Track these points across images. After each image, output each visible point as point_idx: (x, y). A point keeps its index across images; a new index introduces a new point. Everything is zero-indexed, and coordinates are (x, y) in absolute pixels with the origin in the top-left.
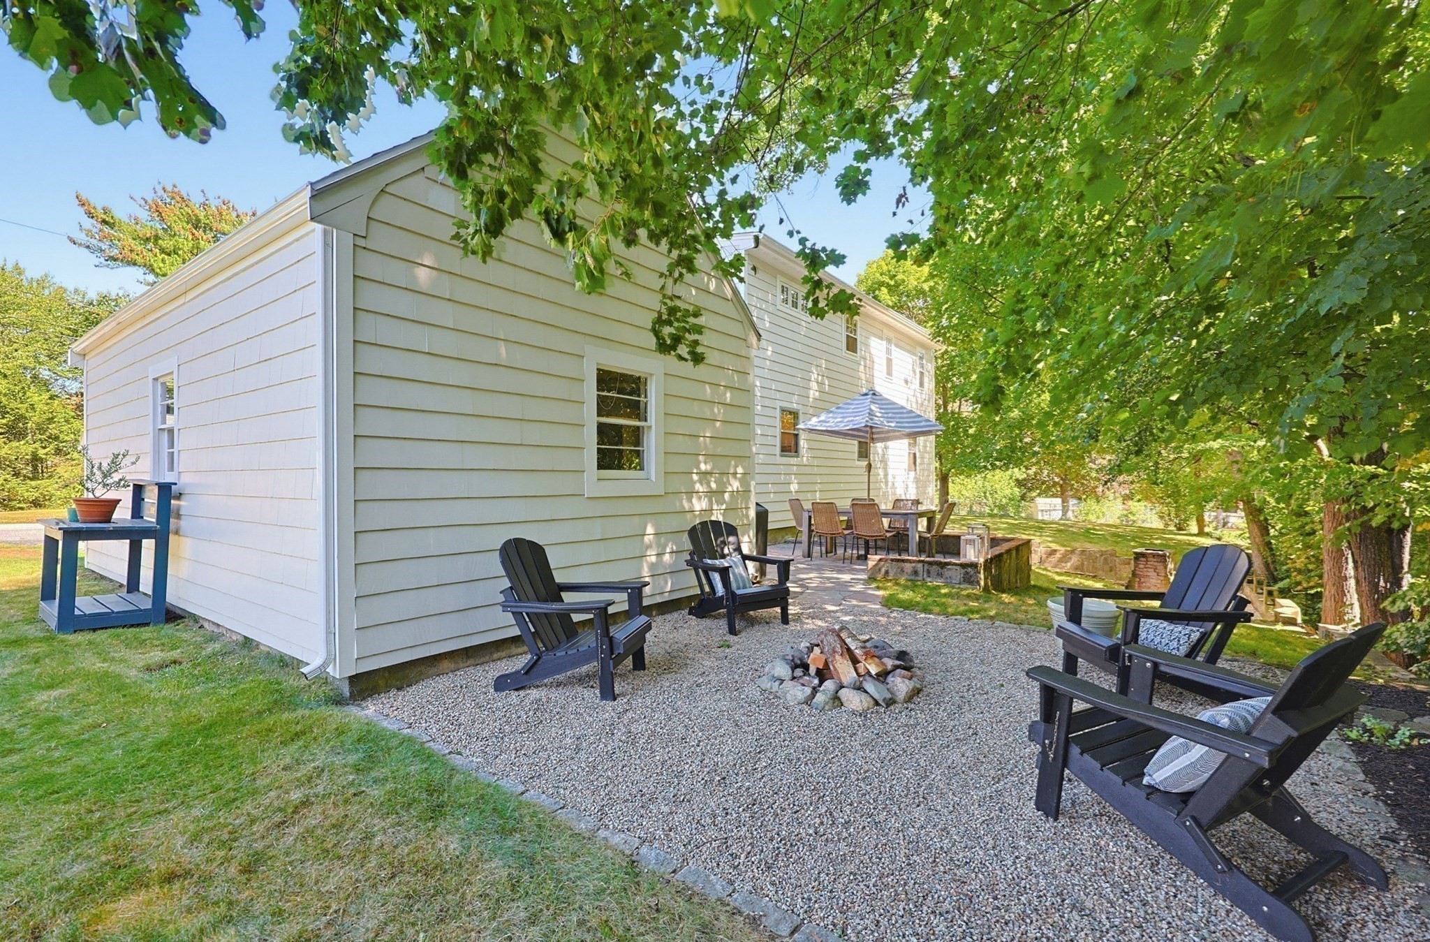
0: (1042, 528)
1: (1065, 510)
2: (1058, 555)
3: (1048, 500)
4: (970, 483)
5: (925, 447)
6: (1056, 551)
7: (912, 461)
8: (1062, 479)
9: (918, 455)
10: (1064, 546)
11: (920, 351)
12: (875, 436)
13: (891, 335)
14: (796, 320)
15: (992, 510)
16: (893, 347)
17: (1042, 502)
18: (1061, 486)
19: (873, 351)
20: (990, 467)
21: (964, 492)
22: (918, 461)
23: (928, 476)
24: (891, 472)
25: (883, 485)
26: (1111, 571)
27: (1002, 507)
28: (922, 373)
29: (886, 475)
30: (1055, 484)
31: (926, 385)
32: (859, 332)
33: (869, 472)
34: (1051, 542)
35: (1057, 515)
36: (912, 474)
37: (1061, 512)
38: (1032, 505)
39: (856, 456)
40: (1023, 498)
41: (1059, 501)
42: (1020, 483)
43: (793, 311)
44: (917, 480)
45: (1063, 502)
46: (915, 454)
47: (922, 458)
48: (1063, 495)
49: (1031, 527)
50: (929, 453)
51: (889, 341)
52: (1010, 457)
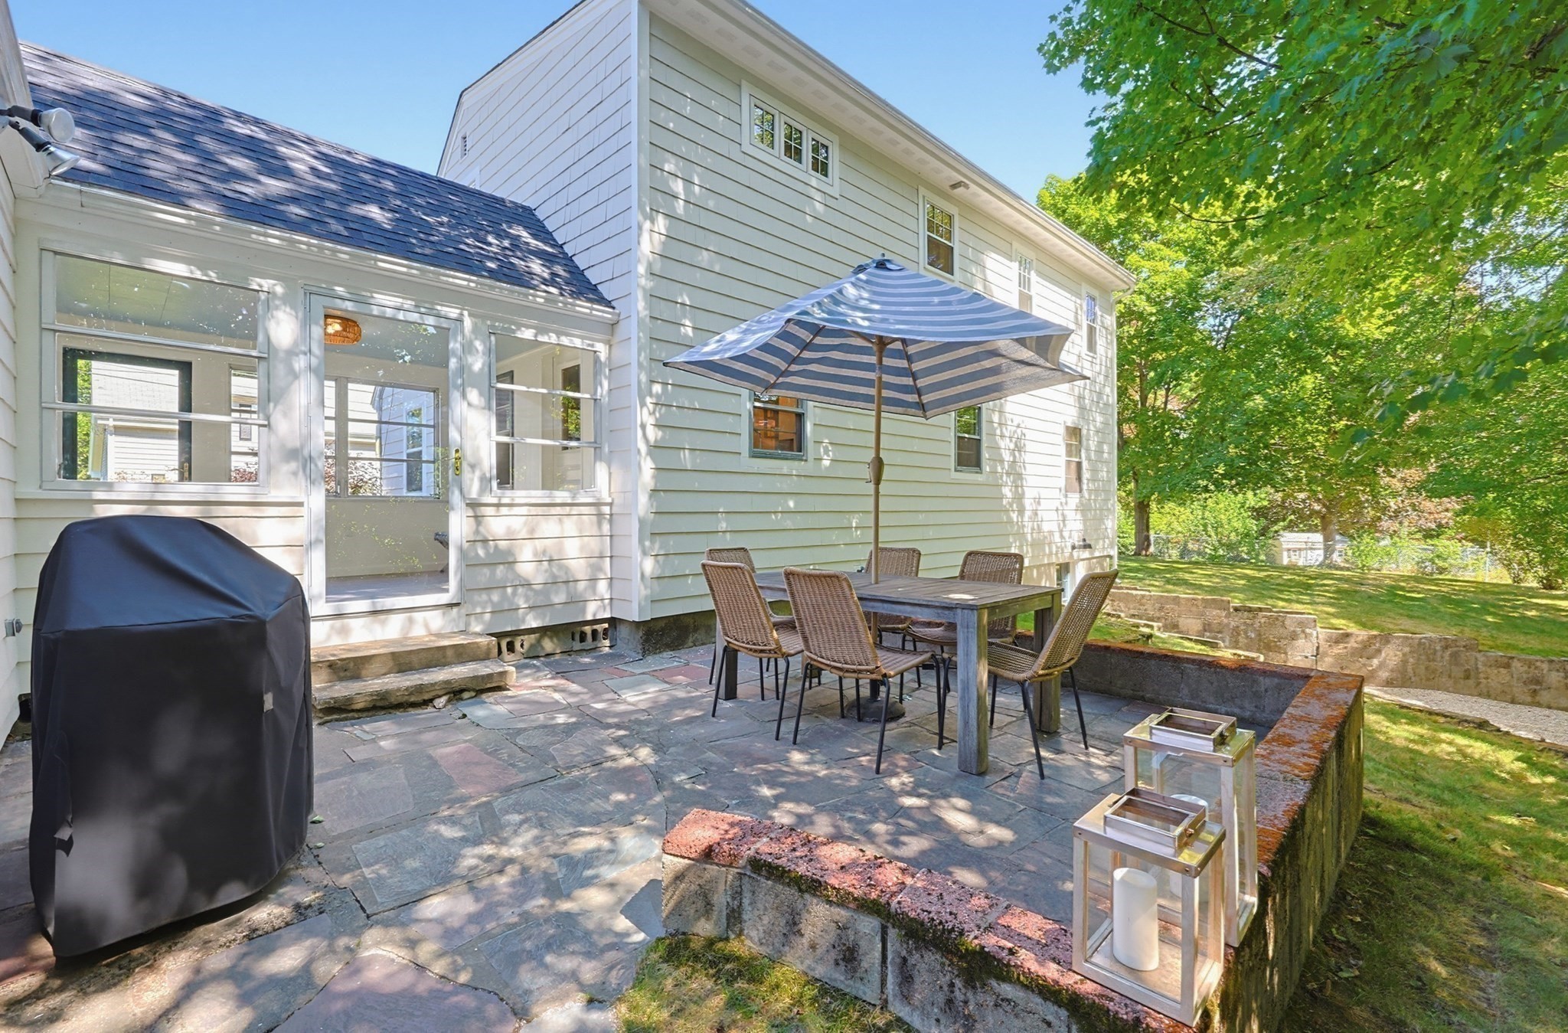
0: (1309, 586)
1: (1328, 550)
2: (1352, 643)
3: (1304, 536)
4: (1185, 513)
5: (1100, 452)
6: (1348, 635)
7: (1074, 476)
8: (1324, 506)
9: (1085, 465)
10: (1364, 625)
11: (1085, 289)
12: (926, 399)
13: (1031, 254)
14: (800, 187)
15: (1215, 550)
16: (1033, 276)
17: (1290, 540)
18: (1323, 518)
19: (990, 276)
20: (1212, 487)
21: (1175, 525)
22: (1086, 475)
23: (1106, 500)
24: (1030, 493)
25: (1014, 516)
26: (1467, 677)
27: (1230, 546)
28: (1091, 330)
29: (1019, 498)
30: (1314, 513)
31: (1100, 349)
32: (957, 233)
33: (878, 480)
34: (1333, 615)
35: (1317, 556)
36: (1074, 499)
37: (1321, 552)
38: (1276, 543)
39: (952, 462)
40: (1263, 532)
41: (1318, 537)
42: (1259, 513)
43: (788, 165)
44: (1083, 509)
45: (1326, 539)
46: (1079, 465)
47: (1094, 471)
48: (1325, 528)
49: (1288, 586)
50: (1106, 462)
51: (1024, 264)
52: (1244, 476)
